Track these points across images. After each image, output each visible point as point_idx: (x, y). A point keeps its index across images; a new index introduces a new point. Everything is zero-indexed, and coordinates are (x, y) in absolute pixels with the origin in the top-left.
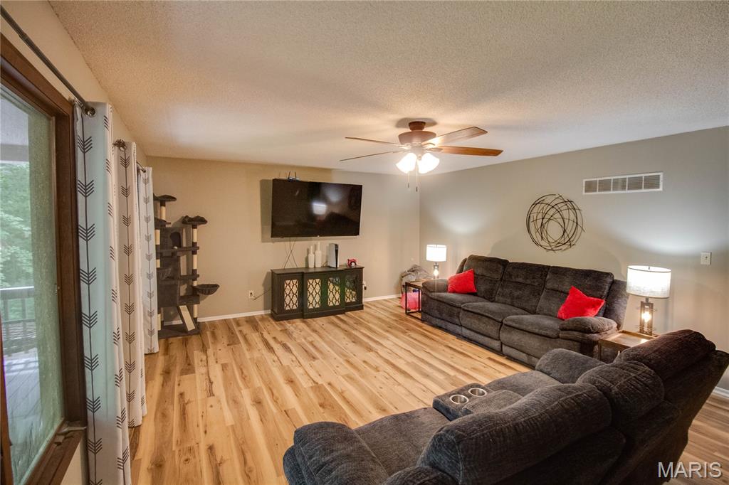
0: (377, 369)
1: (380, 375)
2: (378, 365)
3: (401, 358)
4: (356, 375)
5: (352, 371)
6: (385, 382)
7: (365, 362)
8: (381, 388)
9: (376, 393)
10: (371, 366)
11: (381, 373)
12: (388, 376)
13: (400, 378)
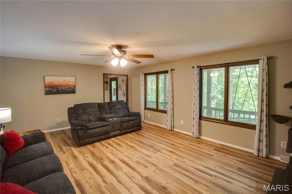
0: (138, 163)
1: (136, 159)
2: (138, 165)
3: (125, 174)
4: (146, 158)
5: (149, 160)
6: (133, 156)
7: (146, 167)
8: (134, 154)
9: (135, 151)
10: (142, 164)
11: (135, 161)
12: (132, 159)
13: (126, 159)
